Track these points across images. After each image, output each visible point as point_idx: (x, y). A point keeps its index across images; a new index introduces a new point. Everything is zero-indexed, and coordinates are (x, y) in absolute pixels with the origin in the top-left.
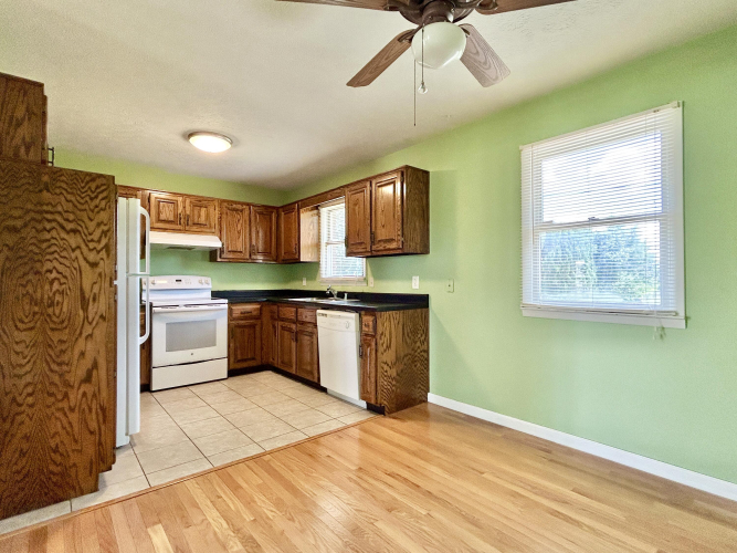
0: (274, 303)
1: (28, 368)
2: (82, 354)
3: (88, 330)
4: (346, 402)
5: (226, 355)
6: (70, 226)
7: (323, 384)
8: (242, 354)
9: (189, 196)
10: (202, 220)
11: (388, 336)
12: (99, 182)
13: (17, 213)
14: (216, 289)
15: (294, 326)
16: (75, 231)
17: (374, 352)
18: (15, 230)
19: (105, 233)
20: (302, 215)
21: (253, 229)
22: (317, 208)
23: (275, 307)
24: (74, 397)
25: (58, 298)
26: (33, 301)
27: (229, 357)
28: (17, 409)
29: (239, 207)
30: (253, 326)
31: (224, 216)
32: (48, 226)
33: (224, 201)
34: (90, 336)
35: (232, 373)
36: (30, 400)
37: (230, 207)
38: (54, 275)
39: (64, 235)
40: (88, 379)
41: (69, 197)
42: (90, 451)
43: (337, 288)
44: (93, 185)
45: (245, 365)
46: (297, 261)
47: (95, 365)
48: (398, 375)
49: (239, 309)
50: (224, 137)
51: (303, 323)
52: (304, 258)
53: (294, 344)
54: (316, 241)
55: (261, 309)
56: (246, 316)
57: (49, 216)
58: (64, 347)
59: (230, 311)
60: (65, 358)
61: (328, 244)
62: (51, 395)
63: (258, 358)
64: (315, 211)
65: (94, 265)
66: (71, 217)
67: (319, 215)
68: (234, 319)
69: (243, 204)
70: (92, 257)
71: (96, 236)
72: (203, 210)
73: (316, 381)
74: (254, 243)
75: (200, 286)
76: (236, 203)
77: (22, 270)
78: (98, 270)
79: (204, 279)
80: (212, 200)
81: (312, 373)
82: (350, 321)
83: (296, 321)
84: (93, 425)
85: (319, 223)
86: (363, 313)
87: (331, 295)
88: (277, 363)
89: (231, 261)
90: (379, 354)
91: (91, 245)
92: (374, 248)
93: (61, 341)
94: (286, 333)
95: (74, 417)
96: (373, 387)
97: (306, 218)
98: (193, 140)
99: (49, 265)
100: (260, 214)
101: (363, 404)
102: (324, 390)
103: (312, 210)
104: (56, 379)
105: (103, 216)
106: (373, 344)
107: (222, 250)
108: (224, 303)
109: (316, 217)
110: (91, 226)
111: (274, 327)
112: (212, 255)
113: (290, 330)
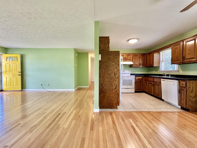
0: (146, 77)
1: (108, 85)
2: (115, 84)
3: (115, 80)
4: (172, 105)
5: (134, 88)
6: (113, 61)
7: (162, 99)
8: (138, 88)
9: (126, 54)
10: (129, 58)
11: (192, 88)
12: (117, 52)
13: (106, 59)
14: (131, 73)
15: (153, 83)
16: (114, 62)
17: (185, 93)
18: (106, 62)
19: (118, 62)
20: (154, 55)
21: (140, 59)
22: (159, 52)
23: (147, 78)
24: (114, 91)
25: (111, 74)
26: (108, 74)
27: (135, 88)
28: (106, 92)
29: (137, 55)
30: (141, 82)
31: (133, 57)
32: (110, 61)
33: (134, 54)
34: (116, 81)
35: (136, 92)
36: (108, 90)
37: (135, 55)
38: (111, 70)
39: (112, 63)
40: (115, 88)
41: (113, 56)
42: (116, 101)
43: (166, 74)
44: (116, 53)
45: (139, 90)
46: (153, 66)
47: (117, 86)
48: (195, 101)
49: (137, 78)
50: (136, 39)
51: (155, 82)
52: (154, 66)
53: (152, 87)
54: (159, 61)
55: (142, 78)
56: (139, 79)
57: (110, 60)
58: (112, 82)
59: (135, 78)
60: (112, 84)
61: (162, 61)
62: (111, 90)
63: (142, 89)
64: (158, 53)
65: (116, 68)
66: (113, 59)
67: (159, 54)
68: (136, 80)
69: (138, 54)
70: (116, 66)
71: (117, 63)
72: (129, 56)
73: (160, 97)
74: (140, 63)
75: (128, 73)
76: (136, 54)
77: (107, 69)
78: (117, 69)
79: (129, 71)
80: (131, 54)
81: (159, 95)
82: (175, 83)
83: (153, 81)
84: (116, 97)
85: (159, 56)
86: (180, 80)
87: (164, 75)
88: (147, 91)
89: (135, 67)
90: (188, 93)
91: (116, 64)
92: (184, 61)
93: (112, 81)
94: (150, 84)
95: (114, 95)
96: (185, 103)
97: (156, 55)
98: (129, 41)
99: (110, 68)
100: (142, 56)
101: (180, 107)
102: (163, 100)
103: (157, 53)
104: (111, 87)
105: (118, 59)
106: (185, 90)
107: (133, 65)
108: (134, 76)
109: (159, 55)
110: (116, 61)
111: (146, 82)
112: (131, 66)
113: (151, 84)
